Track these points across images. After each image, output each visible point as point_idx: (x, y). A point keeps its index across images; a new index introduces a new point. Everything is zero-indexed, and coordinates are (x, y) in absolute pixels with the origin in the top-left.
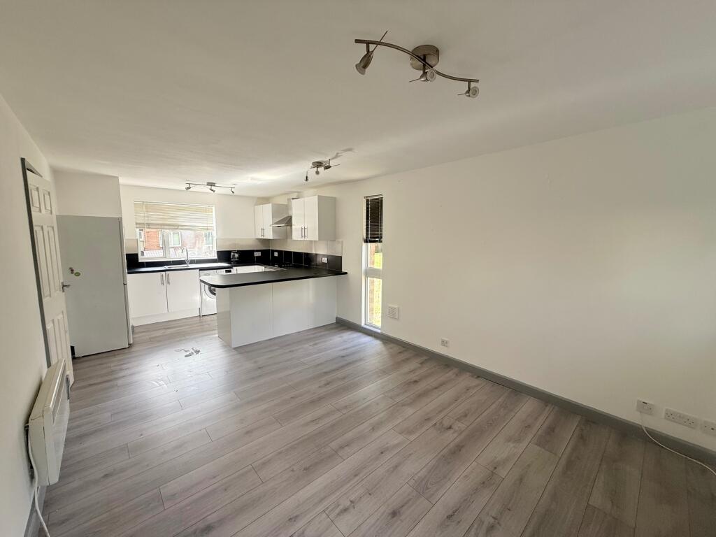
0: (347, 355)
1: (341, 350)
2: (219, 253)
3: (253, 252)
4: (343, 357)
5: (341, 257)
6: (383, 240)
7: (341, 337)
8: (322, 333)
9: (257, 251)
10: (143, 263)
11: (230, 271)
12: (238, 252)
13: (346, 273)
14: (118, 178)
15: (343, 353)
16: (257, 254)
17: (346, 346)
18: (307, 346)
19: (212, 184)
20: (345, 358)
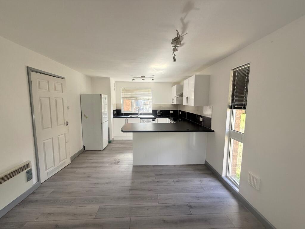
0: (195, 207)
1: (193, 197)
2: (153, 111)
3: (169, 111)
4: (190, 207)
5: (211, 119)
6: (247, 107)
7: (201, 181)
8: (189, 172)
9: (171, 110)
10: (123, 113)
11: (154, 120)
12: (160, 111)
13: (213, 131)
14: (110, 78)
15: (193, 202)
16: (171, 112)
17: (200, 194)
18: (171, 180)
19: (143, 77)
20: (191, 210)
